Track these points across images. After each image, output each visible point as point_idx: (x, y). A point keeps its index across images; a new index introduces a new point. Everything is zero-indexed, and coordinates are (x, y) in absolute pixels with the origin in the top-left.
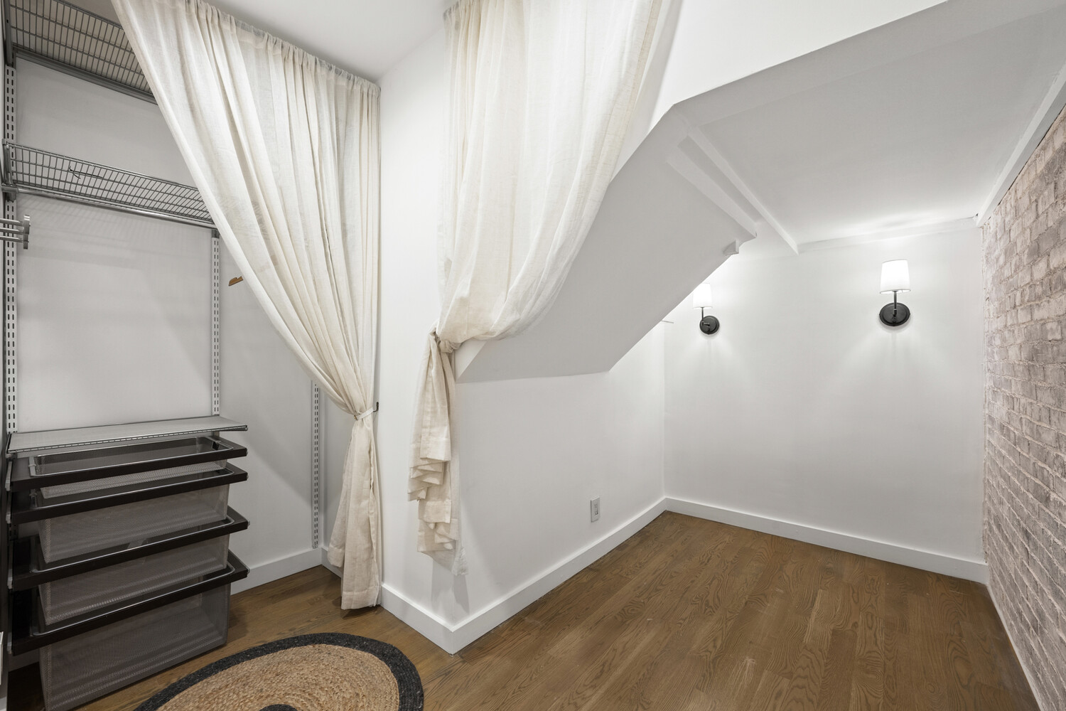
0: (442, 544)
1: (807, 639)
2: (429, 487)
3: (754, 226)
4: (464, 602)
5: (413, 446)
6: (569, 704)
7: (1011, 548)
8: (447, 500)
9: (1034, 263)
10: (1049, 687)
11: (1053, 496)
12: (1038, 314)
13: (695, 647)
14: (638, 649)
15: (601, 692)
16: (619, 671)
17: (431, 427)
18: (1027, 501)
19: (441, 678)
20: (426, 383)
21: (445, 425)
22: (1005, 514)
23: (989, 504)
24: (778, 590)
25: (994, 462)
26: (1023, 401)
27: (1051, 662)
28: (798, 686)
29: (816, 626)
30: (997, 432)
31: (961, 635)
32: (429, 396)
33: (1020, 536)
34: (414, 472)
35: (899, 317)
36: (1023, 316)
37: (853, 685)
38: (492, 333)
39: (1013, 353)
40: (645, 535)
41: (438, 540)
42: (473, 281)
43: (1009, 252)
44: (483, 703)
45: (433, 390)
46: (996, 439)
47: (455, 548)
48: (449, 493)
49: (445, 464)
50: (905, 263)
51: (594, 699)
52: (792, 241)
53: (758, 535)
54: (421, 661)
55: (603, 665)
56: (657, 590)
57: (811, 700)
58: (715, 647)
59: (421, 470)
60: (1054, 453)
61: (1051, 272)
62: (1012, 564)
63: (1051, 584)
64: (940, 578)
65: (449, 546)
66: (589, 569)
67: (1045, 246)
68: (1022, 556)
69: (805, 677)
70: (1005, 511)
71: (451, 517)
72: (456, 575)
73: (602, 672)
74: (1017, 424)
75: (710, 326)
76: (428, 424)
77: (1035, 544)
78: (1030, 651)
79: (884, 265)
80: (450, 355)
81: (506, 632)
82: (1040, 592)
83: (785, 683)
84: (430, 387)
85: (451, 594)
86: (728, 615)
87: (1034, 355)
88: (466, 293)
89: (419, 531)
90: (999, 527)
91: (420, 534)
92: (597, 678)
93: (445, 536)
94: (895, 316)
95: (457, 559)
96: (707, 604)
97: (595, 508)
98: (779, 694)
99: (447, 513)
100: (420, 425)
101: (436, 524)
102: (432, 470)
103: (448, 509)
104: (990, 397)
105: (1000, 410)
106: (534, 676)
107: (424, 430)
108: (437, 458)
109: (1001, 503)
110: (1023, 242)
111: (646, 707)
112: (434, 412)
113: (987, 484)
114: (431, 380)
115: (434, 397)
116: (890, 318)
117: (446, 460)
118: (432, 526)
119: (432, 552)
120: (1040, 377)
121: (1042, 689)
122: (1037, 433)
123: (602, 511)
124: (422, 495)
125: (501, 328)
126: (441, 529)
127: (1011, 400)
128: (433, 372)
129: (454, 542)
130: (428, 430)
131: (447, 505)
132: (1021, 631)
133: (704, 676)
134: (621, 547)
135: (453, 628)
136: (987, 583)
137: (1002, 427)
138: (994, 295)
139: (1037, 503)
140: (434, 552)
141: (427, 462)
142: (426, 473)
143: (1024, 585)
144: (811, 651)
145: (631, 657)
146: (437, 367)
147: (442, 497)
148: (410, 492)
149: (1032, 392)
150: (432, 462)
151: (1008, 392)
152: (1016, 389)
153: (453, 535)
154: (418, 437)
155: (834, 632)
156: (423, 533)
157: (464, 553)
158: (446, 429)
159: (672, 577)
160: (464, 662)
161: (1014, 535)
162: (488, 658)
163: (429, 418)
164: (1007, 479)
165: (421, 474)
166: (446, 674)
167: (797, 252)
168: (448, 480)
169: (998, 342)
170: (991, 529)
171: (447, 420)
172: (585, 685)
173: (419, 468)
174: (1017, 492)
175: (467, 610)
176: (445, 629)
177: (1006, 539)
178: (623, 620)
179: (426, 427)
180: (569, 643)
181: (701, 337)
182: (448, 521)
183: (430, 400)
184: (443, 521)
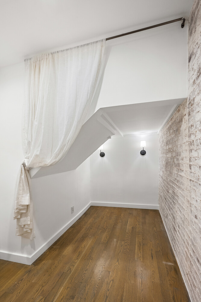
0: (26, 231)
1: (127, 231)
2: (22, 214)
3: (115, 132)
4: (34, 247)
5: (16, 202)
6: (71, 266)
7: (163, 202)
8: (28, 217)
9: (166, 146)
10: (168, 228)
11: (169, 191)
12: (167, 156)
13: (102, 240)
14: (88, 245)
15: (79, 260)
16: (84, 252)
17: (22, 194)
18: (165, 192)
19: (28, 273)
20: (20, 180)
21: (28, 193)
22: (162, 195)
23: (159, 193)
24: (120, 221)
25: (160, 184)
26: (165, 172)
27: (169, 223)
28: (126, 242)
29: (129, 227)
30: (161, 178)
31: (155, 222)
32: (21, 185)
33: (164, 199)
34: (16, 210)
35: (144, 153)
36: (165, 156)
37: (136, 238)
38: (47, 165)
39: (164, 162)
40: (86, 214)
41: (25, 230)
42: (41, 150)
43: (163, 141)
44: (44, 275)
45: (23, 182)
46: (161, 179)
47: (31, 231)
48: (29, 214)
49: (28, 206)
50: (145, 141)
51: (78, 262)
52: (122, 134)
53: (115, 208)
54: (19, 271)
55: (79, 252)
56: (91, 228)
57: (128, 245)
58: (107, 239)
59: (19, 209)
60: (169, 183)
61: (169, 148)
62: (163, 205)
63: (169, 208)
64: (151, 210)
65: (30, 231)
66: (71, 227)
67: (168, 143)
68: (165, 203)
69: (127, 240)
70: (162, 194)
71: (30, 222)
72: (32, 239)
73: (79, 254)
74: (164, 177)
75: (102, 155)
76: (21, 194)
77: (167, 201)
78: (166, 222)
79: (141, 141)
80: (28, 171)
81: (48, 253)
82: (167, 210)
83: (123, 243)
84: (21, 182)
85: (29, 246)
86: (110, 230)
87: (167, 163)
88: (38, 153)
89: (17, 229)
90: (161, 197)
91: (17, 230)
92: (78, 256)
93: (28, 228)
94: (143, 153)
95: (32, 234)
96: (104, 229)
97: (72, 209)
98: (122, 245)
99: (29, 221)
100: (18, 194)
101: (24, 225)
102: (23, 208)
103: (29, 219)
104: (160, 170)
105: (161, 174)
106: (59, 262)
107: (19, 196)
108: (25, 204)
109: (161, 193)
110: (165, 141)
111: (92, 259)
112: (23, 189)
113: (159, 189)
114: (22, 179)
115: (23, 185)
116: (142, 153)
117: (28, 204)
118: (23, 226)
119: (22, 235)
120: (167, 168)
121: (167, 229)
122: (167, 179)
123: (74, 210)
124: (19, 217)
125: (50, 164)
126: (26, 226)
127: (163, 171)
128: (23, 176)
129: (31, 230)
130: (21, 196)
131: (29, 218)
132: (164, 218)
133: (105, 247)
134: (80, 219)
135: (30, 257)
136: (159, 210)
137: (162, 177)
138: (160, 149)
139: (167, 192)
140: (22, 234)
141: (21, 206)
142: (20, 210)
143: (165, 209)
144: (128, 233)
145: (86, 248)
146: (24, 175)
147: (26, 216)
148: (14, 217)
149: (166, 171)
150: (23, 206)
151: (163, 170)
152: (164, 170)
153: (31, 227)
154: (18, 198)
155: (132, 228)
156: (18, 229)
157: (34, 232)
158: (28, 195)
159: (95, 224)
160: (35, 266)
161: (163, 199)
162: (43, 262)
163: (21, 192)
164: (162, 188)
165: (18, 210)
166: (29, 272)
167: (123, 136)
168: (29, 210)
169: (161, 159)
170: (160, 198)
171: (29, 192)
172: (75, 259)
173: (18, 208)
174: (164, 190)
175: (35, 250)
176: (27, 258)
177: (162, 200)
178: (83, 239)
179: (20, 195)
180: (68, 250)
181: (100, 158)
182: (29, 223)
183: (22, 186)
184: (27, 223)
